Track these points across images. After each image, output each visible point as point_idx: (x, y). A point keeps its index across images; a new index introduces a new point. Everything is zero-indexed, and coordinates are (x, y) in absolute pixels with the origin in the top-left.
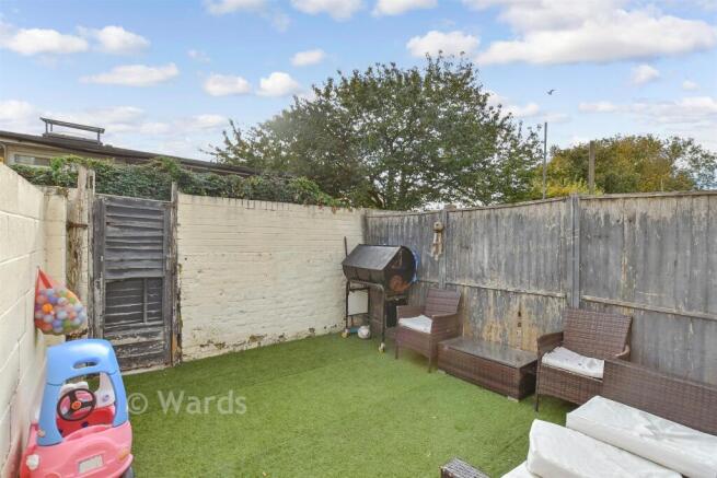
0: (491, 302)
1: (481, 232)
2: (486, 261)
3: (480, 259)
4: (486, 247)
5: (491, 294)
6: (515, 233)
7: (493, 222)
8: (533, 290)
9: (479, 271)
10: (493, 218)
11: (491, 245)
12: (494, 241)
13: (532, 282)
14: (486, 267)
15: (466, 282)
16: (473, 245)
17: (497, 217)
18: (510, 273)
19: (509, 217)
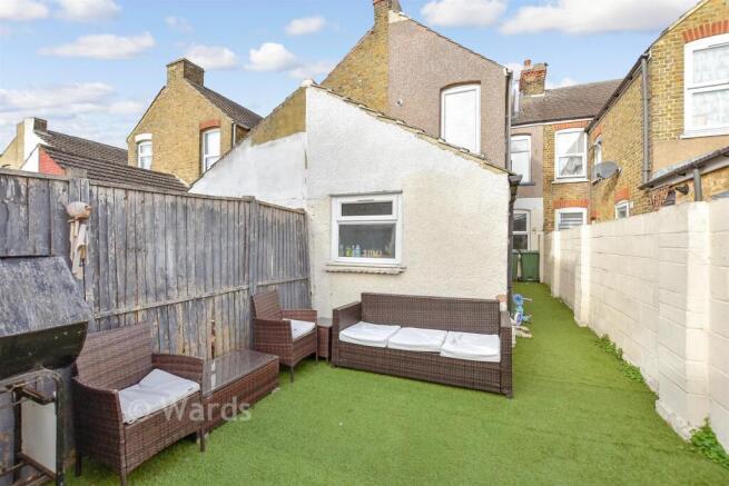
0: (180, 320)
1: (162, 226)
2: (171, 265)
3: (160, 264)
4: (171, 247)
5: (180, 309)
6: (207, 230)
7: (180, 214)
8: (225, 289)
9: (161, 281)
10: (180, 209)
11: (177, 245)
12: (182, 239)
13: (223, 281)
14: (171, 273)
15: (141, 304)
16: (150, 246)
17: (185, 208)
18: (202, 275)
19: (201, 209)
